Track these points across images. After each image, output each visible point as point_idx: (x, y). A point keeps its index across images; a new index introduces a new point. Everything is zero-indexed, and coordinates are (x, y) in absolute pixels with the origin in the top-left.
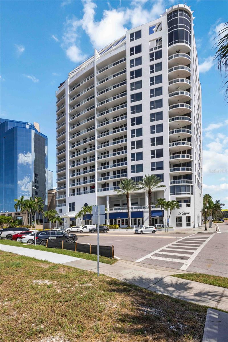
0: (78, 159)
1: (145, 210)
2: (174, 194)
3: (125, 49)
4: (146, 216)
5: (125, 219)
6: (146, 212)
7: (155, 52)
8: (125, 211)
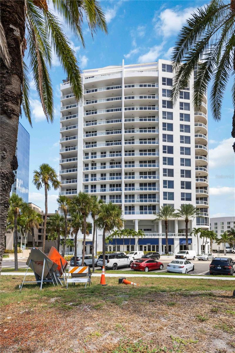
0: (94, 174)
1: (176, 238)
2: (199, 225)
3: (157, 76)
4: (177, 243)
5: (156, 245)
6: (177, 239)
7: (184, 92)
8: (156, 237)
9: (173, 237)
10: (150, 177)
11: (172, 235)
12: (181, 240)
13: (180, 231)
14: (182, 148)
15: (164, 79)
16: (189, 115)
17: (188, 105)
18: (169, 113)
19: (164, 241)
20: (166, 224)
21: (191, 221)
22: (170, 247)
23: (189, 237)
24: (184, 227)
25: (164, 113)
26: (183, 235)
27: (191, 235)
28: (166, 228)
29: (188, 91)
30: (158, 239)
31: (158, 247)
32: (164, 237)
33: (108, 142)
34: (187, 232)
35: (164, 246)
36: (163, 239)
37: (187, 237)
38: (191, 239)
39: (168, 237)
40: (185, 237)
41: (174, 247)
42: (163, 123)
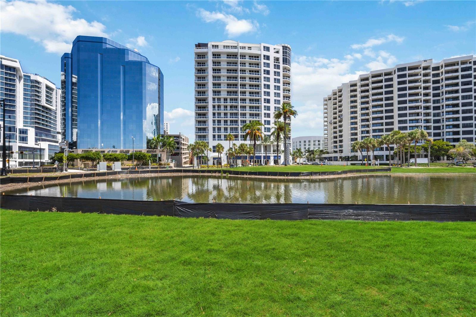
3: (260, 53)
4: (272, 158)
5: (259, 160)
6: (272, 156)
7: (277, 65)
8: (260, 155)
9: (270, 155)
10: (256, 118)
11: (269, 154)
12: (274, 156)
13: (274, 151)
14: (275, 100)
15: (264, 56)
16: (279, 79)
17: (279, 73)
18: (268, 78)
19: (264, 157)
20: (266, 147)
21: (280, 145)
22: (268, 161)
23: (279, 155)
24: (276, 149)
25: (265, 78)
26: (276, 154)
27: (280, 154)
28: (266, 150)
29: (279, 64)
30: (261, 156)
31: (261, 161)
32: (265, 155)
33: (229, 92)
34: (277, 152)
35: (265, 160)
36: (264, 156)
37: (278, 155)
38: (280, 156)
39: (267, 155)
40: (276, 155)
41: (270, 161)
42: (264, 84)
